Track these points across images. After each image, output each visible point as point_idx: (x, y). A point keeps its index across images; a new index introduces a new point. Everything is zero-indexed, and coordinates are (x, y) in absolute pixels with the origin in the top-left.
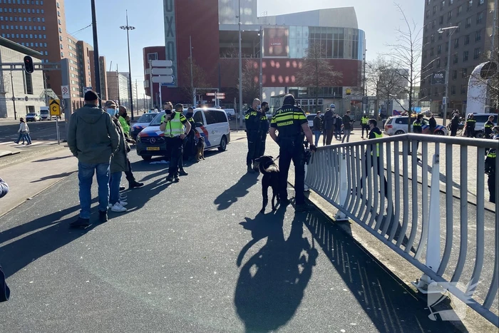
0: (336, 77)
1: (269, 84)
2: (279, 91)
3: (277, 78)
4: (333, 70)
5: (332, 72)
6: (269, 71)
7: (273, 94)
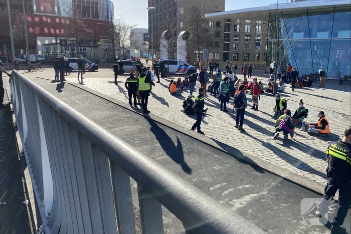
0: (89, 33)
1: (43, 34)
2: (52, 40)
3: (49, 30)
4: (87, 28)
5: (86, 29)
6: (42, 24)
7: (47, 42)
